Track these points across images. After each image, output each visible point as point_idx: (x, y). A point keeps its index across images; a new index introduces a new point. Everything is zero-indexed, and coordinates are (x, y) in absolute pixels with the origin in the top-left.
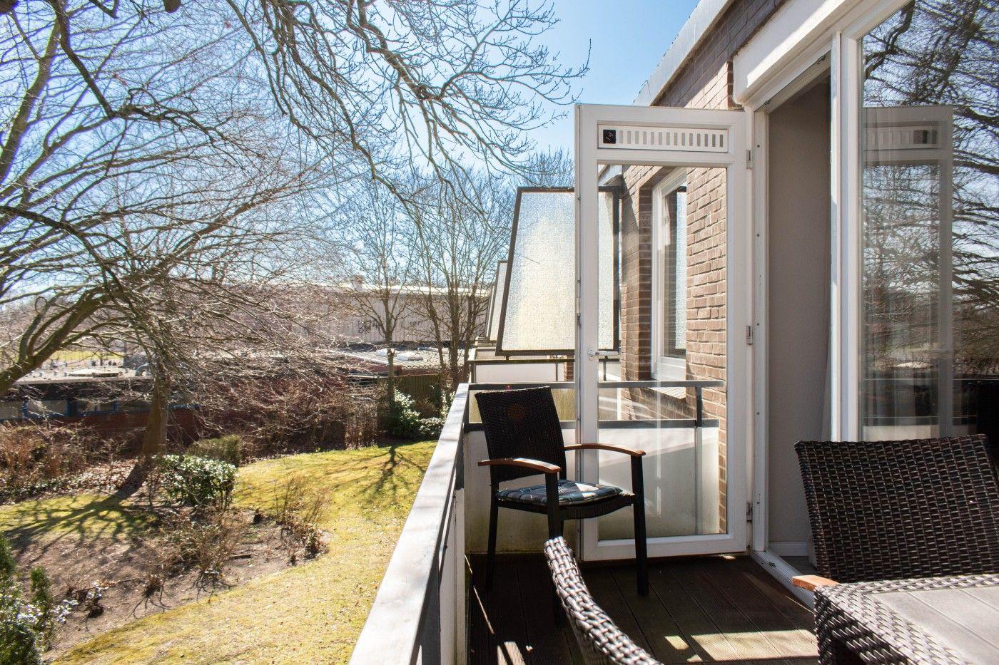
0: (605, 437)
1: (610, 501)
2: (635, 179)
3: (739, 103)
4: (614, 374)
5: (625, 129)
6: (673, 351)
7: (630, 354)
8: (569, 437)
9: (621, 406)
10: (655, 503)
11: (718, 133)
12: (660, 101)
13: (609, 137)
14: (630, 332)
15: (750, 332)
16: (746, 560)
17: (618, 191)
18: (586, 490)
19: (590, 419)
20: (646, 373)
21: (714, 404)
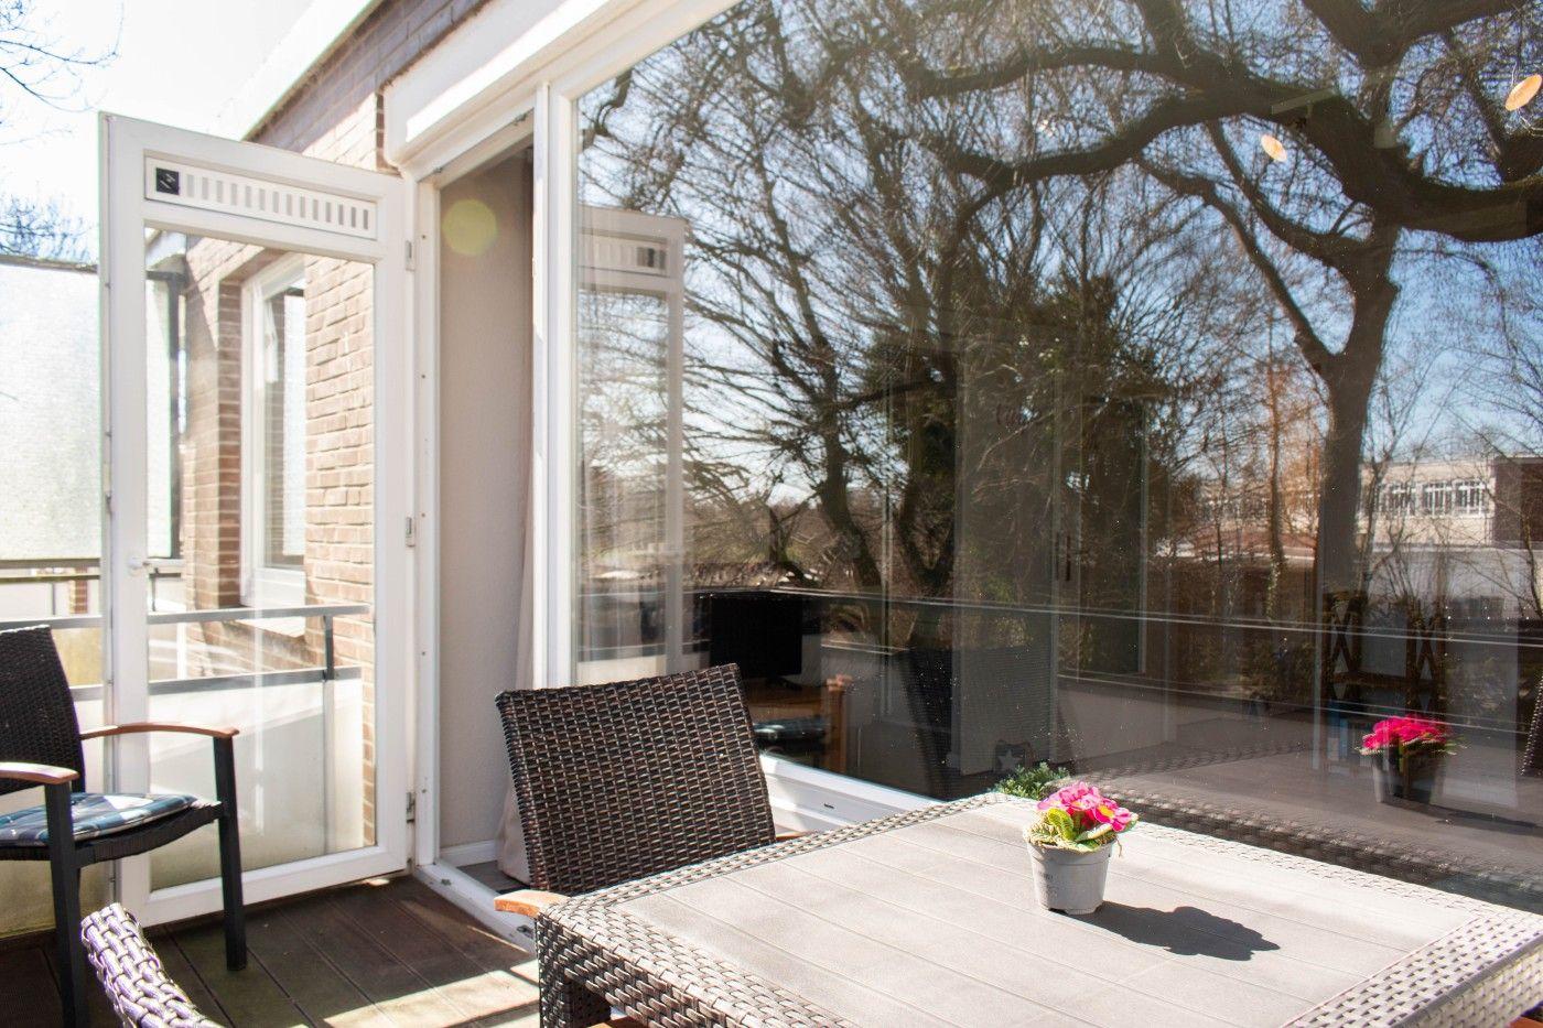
0: (162, 709)
1: (174, 820)
2: (211, 264)
3: (395, 165)
4: (171, 599)
5: (199, 174)
6: (278, 558)
7: (201, 564)
8: (90, 716)
9: (185, 653)
10: (253, 815)
11: (361, 206)
12: (259, 135)
13: (168, 182)
14: (202, 527)
15: (411, 528)
16: (406, 883)
17: (177, 280)
18: (128, 808)
19: (132, 679)
20: (231, 597)
21: (354, 643)
